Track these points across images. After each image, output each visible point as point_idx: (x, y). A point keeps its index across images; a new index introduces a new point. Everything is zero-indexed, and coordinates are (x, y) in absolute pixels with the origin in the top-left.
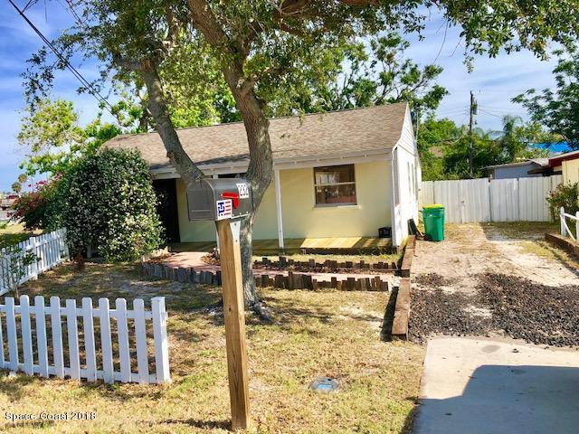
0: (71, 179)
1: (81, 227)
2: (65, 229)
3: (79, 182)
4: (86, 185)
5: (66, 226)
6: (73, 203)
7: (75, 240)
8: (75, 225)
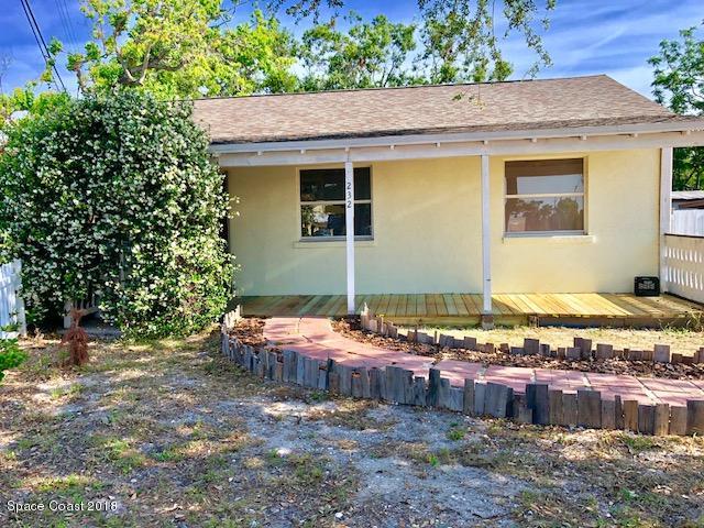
0: (39, 149)
1: (59, 261)
2: (18, 263)
3: (61, 157)
4: (77, 166)
5: (21, 255)
6: (43, 203)
7: (43, 289)
8: (43, 253)
